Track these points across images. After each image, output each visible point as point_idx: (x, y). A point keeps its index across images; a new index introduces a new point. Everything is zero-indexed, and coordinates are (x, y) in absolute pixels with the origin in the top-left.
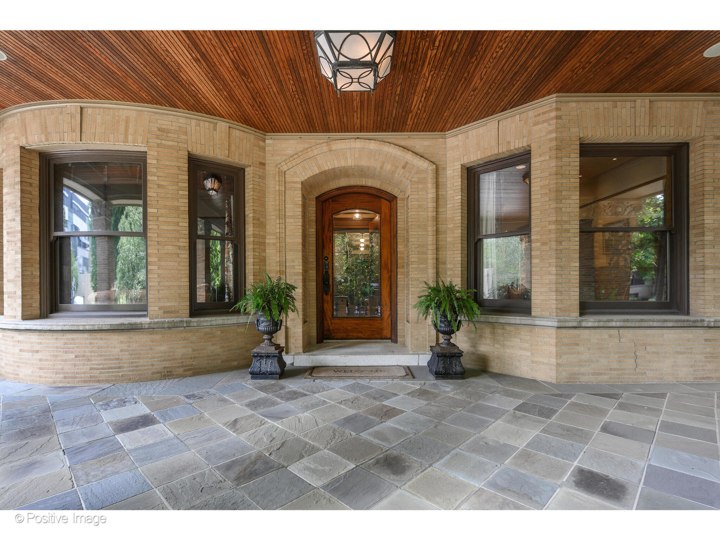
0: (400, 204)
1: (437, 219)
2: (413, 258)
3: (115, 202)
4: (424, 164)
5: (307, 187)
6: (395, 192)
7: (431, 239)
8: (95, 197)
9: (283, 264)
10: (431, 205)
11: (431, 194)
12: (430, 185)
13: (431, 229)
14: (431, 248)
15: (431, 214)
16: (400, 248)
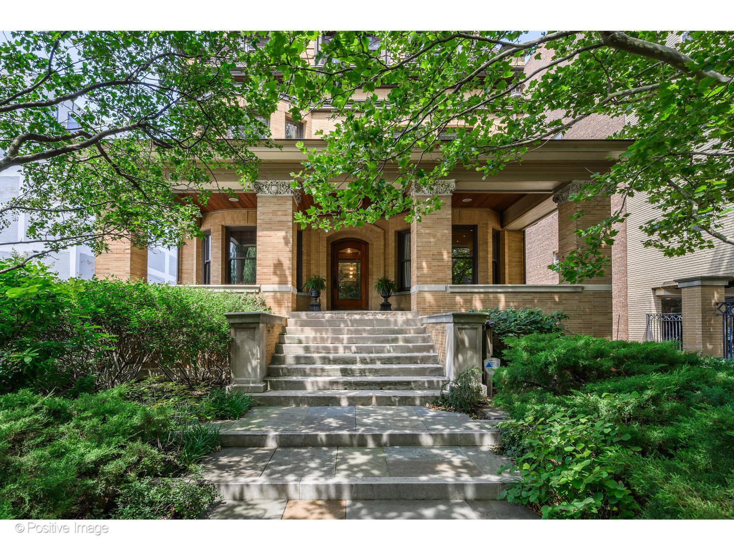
0: (370, 246)
1: (384, 253)
2: (375, 270)
3: (245, 245)
4: (379, 230)
5: (328, 239)
6: (368, 241)
7: (382, 262)
8: (237, 243)
9: (318, 272)
10: (382, 247)
11: (382, 243)
12: (382, 238)
13: (382, 257)
14: (382, 265)
15: (382, 251)
16: (370, 266)
